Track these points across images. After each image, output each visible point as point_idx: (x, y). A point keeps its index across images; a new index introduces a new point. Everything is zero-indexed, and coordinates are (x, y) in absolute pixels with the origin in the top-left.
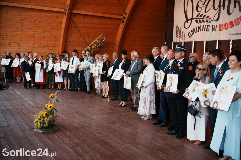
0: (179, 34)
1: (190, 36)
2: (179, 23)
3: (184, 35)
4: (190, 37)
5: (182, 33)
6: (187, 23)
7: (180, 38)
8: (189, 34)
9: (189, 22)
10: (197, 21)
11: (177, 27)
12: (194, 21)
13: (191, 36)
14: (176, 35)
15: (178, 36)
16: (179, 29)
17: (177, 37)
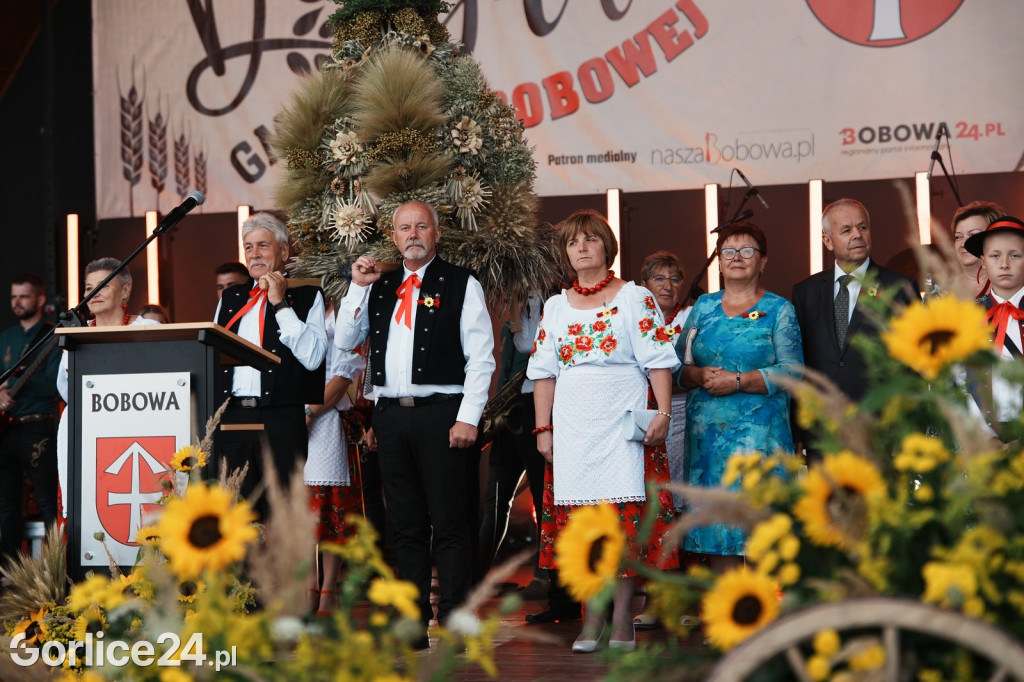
0: (152, 157)
1: (253, 170)
2: (139, 73)
3: (200, 162)
4: (250, 179)
5: (181, 146)
6: (220, 71)
7: (160, 189)
8: (242, 157)
9: (237, 66)
10: (297, 64)
11: (130, 105)
12: (273, 62)
13: (262, 168)
14: (120, 164)
15: (145, 171)
16: (148, 116)
17: (132, 178)
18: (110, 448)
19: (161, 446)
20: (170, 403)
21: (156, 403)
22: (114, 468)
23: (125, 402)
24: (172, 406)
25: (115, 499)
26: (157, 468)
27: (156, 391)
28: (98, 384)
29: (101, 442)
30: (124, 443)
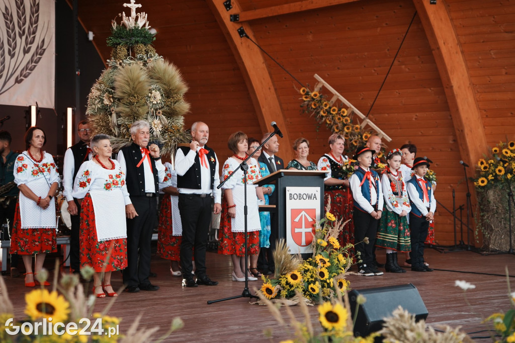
18: (296, 212)
19: (311, 212)
20: (314, 197)
21: (310, 197)
22: (297, 220)
23: (300, 197)
24: (315, 199)
25: (297, 230)
26: (310, 220)
27: (310, 193)
28: (290, 190)
29: (292, 210)
30: (299, 211)
